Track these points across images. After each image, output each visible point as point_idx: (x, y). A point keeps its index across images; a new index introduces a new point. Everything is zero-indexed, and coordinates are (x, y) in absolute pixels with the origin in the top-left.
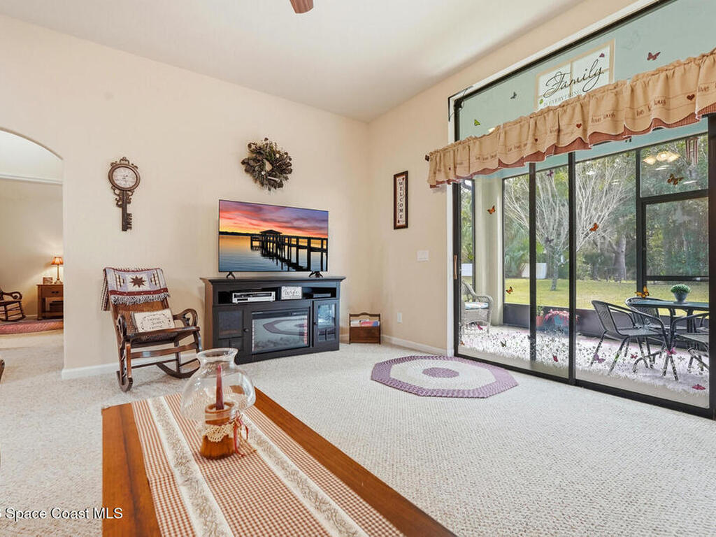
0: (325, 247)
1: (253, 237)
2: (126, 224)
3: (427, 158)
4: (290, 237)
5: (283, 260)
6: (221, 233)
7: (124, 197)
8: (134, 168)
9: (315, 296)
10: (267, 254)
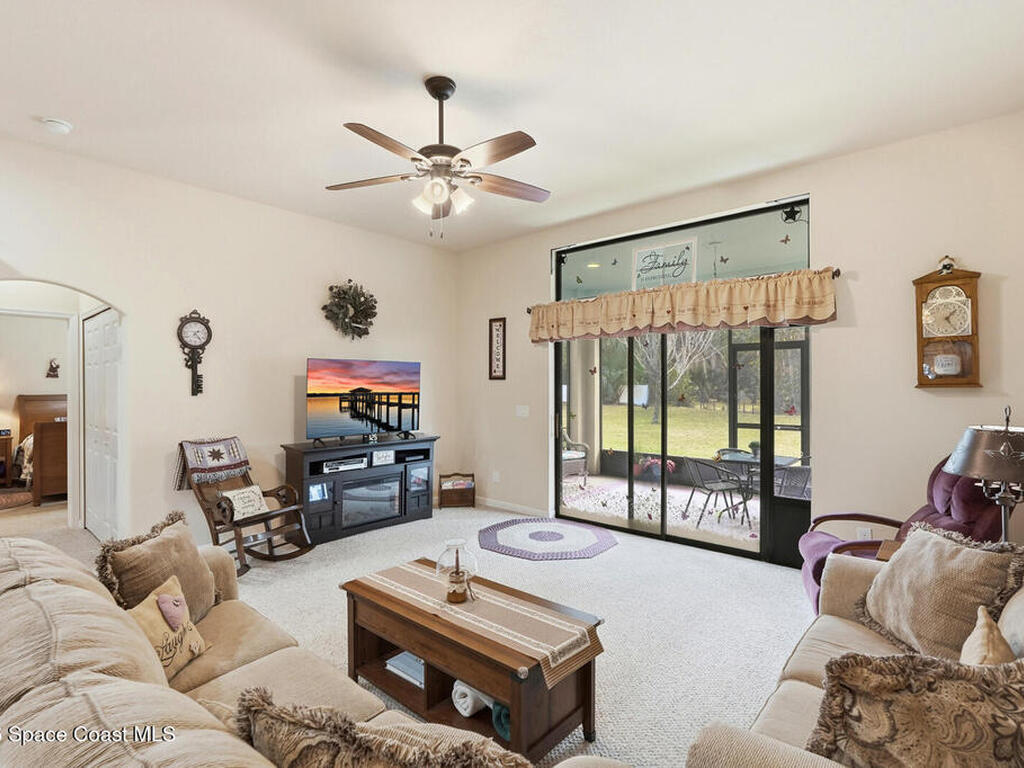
0: (416, 402)
1: (342, 397)
2: (197, 387)
3: (529, 311)
4: (380, 394)
5: (372, 420)
6: (309, 395)
7: (194, 357)
8: (205, 323)
9: (407, 459)
10: (356, 415)
